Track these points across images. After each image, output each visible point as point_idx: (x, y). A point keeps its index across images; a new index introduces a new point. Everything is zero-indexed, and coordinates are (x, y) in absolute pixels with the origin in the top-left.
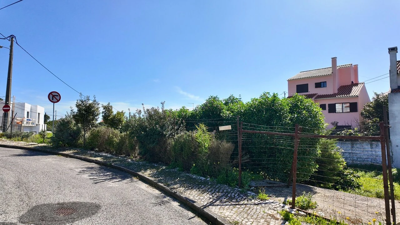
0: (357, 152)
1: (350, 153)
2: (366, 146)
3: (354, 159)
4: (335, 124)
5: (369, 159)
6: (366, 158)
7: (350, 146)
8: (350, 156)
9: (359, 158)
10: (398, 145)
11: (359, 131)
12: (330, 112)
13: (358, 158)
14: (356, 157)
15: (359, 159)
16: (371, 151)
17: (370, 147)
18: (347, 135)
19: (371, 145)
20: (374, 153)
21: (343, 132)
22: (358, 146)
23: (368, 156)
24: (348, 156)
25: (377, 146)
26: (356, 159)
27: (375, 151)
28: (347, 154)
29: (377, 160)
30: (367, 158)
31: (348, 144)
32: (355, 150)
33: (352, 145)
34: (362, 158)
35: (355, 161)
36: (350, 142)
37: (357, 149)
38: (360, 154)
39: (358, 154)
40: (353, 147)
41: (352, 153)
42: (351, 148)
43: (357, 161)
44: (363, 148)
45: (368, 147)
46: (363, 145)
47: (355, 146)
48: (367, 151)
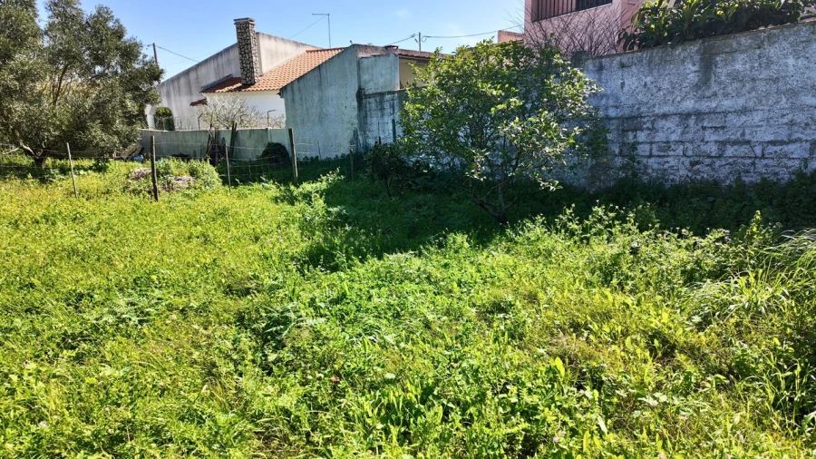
0: (727, 103)
1: (688, 115)
2: (791, 61)
3: (704, 148)
5: (792, 147)
6: (773, 143)
7: (691, 71)
8: (683, 133)
9: (734, 143)
13: (723, 144)
14: (714, 138)
15: (730, 151)
22: (740, 64)
23: (792, 123)
24: (674, 137)
26: (713, 149)
28: (669, 124)
30: (782, 143)
31: (683, 61)
32: (715, 94)
33: (707, 66)
34: (748, 142)
35: (708, 161)
36: (694, 48)
37: (729, 89)
38: (744, 118)
39: (730, 117)
40: (709, 79)
41: (699, 115)
42: (697, 87)
43: (718, 163)
44: (772, 72)
45: (800, 62)
46: (772, 51)
47: (722, 71)
48: (793, 93)
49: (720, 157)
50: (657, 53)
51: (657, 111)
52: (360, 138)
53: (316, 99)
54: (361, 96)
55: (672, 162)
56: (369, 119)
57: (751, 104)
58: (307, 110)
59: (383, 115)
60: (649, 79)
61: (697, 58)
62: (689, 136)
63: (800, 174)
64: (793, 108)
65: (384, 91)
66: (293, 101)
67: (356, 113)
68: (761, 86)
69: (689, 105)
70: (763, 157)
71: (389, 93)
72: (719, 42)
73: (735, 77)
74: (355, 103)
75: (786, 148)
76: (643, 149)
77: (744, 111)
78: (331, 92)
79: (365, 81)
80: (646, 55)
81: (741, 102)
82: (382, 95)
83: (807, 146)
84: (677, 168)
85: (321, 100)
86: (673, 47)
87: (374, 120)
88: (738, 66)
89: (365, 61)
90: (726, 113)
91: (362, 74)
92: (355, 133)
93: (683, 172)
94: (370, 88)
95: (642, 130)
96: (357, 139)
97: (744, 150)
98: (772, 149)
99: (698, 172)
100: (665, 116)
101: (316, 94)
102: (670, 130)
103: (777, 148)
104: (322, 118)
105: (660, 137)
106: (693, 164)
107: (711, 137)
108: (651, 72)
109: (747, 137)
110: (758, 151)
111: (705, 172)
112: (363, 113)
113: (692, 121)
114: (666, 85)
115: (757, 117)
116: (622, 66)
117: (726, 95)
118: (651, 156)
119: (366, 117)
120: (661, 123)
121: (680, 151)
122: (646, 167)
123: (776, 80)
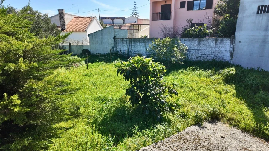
0: (202, 48)
1: (196, 50)
2: (211, 43)
4: (190, 21)
7: (197, 43)
8: (195, 52)
9: (203, 55)
10: (240, 41)
11: (208, 28)
12: (188, 9)
13: (202, 54)
15: (203, 56)
16: (215, 48)
17: (215, 43)
18: (196, 32)
19: (216, 41)
20: (217, 49)
21: (193, 29)
22: (204, 42)
23: (211, 52)
24: (194, 53)
25: (221, 42)
26: (200, 55)
27: (219, 47)
28: (193, 51)
29: (219, 56)
30: (210, 55)
31: (195, 41)
32: (200, 47)
33: (199, 42)
34: (205, 55)
35: (199, 57)
36: (197, 39)
37: (203, 46)
38: (205, 51)
39: (203, 50)
40: (199, 44)
41: (198, 50)
42: (198, 45)
43: (201, 58)
44: (209, 44)
45: (213, 43)
46: (209, 41)
47: (201, 43)
48: (212, 48)
49: (201, 57)
50: (191, 39)
51: (191, 48)
52: (115, 49)
53: (100, 38)
54: (115, 38)
55: (193, 57)
56: (118, 44)
57: (206, 49)
58: (97, 41)
59: (123, 44)
60: (189, 43)
61: (198, 41)
62: (196, 53)
63: (213, 60)
64: (212, 50)
65: (123, 38)
66: (92, 38)
67: (113, 42)
68: (207, 46)
69: (196, 48)
70: (208, 57)
71: (125, 39)
72: (201, 39)
73: (204, 44)
74: (113, 40)
75: (211, 56)
76: (189, 55)
77: (205, 50)
78: (105, 37)
79: (116, 35)
80: (189, 39)
81: (204, 48)
82: (123, 39)
83: (213, 55)
84: (194, 58)
85: (102, 38)
86: (194, 38)
87: (120, 44)
88: (204, 43)
89: (117, 30)
90: (202, 50)
91: (115, 33)
92: (113, 47)
93: (195, 59)
94: (118, 36)
95: (188, 52)
96: (113, 49)
97: (205, 56)
98: (209, 56)
99: (198, 59)
100: (192, 49)
101: (101, 37)
102: (193, 52)
103: (210, 56)
104: (102, 43)
105: (191, 53)
106: (197, 58)
107: (200, 53)
108: (190, 42)
109: (205, 54)
110: (207, 56)
111: (199, 59)
112: (115, 43)
113: (197, 51)
114: (192, 44)
115: (207, 51)
116: (185, 40)
117: (202, 47)
118: (190, 56)
119: (117, 43)
120: (191, 51)
121: (195, 55)
122: (189, 58)
123: (209, 45)
